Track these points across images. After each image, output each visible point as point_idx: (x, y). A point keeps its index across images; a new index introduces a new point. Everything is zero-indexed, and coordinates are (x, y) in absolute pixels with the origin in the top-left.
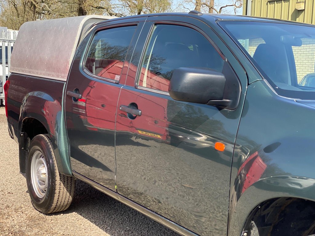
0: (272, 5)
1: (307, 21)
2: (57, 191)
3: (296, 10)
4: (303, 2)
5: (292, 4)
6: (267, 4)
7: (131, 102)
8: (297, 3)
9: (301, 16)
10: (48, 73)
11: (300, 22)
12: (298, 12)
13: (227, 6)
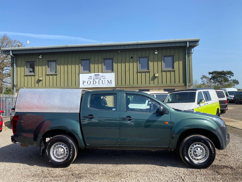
0: (27, 77)
3: (38, 79)
5: (36, 77)
9: (41, 82)
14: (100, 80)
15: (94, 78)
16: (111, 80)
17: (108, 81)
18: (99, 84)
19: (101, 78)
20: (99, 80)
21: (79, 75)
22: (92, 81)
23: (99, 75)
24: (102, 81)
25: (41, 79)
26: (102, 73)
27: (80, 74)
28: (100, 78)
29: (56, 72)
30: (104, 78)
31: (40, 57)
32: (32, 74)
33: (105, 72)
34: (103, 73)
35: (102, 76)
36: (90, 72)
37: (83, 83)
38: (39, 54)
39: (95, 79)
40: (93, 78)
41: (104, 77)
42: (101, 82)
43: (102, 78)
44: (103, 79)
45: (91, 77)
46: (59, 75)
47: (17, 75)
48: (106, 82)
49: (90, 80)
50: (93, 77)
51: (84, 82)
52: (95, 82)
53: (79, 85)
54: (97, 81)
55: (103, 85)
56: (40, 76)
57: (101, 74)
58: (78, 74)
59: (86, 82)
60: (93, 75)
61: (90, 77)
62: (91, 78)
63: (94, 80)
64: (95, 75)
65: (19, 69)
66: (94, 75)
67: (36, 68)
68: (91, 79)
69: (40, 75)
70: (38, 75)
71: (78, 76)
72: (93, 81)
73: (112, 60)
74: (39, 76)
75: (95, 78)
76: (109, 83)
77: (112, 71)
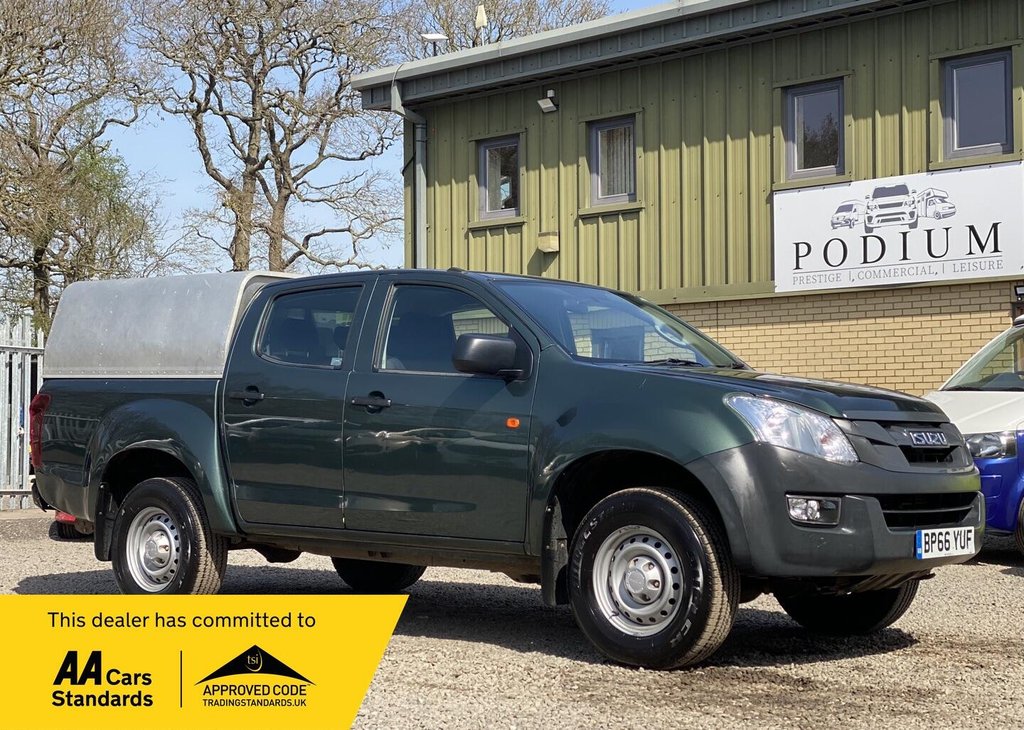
0: (480, 240)
1: (567, 276)
2: (201, 567)
3: (538, 251)
4: (554, 234)
5: (529, 237)
6: (467, 237)
7: (371, 391)
8: (540, 235)
9: (553, 267)
10: (168, 368)
11: (552, 277)
12: (545, 258)
13: (324, 232)
14: (913, 226)
15: (870, 219)
16: (995, 226)
17: (972, 228)
18: (905, 258)
19: (920, 209)
20: (906, 229)
21: (770, 200)
22: (853, 237)
23: (902, 190)
24: (929, 232)
25: (552, 244)
26: (928, 171)
27: (777, 197)
28: (912, 214)
29: (633, 197)
30: (940, 207)
31: (546, 104)
32: (508, 216)
33: (955, 162)
34: (937, 176)
35: (929, 200)
36: (843, 176)
37: (798, 257)
38: (537, 85)
39: (875, 220)
40: (861, 219)
41: (943, 200)
42: (917, 239)
43: (931, 210)
44: (938, 216)
45: (847, 208)
46: (653, 211)
47: (431, 229)
48: (961, 240)
49: (843, 233)
50: (862, 209)
51: (803, 249)
52: (874, 247)
53: (773, 279)
54: (891, 233)
55: (936, 266)
56: (548, 227)
57: (917, 182)
58: (764, 196)
59: (818, 251)
60: (859, 191)
61: (842, 209)
62: (847, 215)
63: (869, 230)
64: (879, 193)
65: (441, 191)
66: (871, 193)
67: (528, 179)
68: (849, 223)
69: (548, 223)
70: (534, 224)
71: (764, 207)
72: (865, 238)
73: (1005, 59)
74: (544, 230)
75: (874, 214)
76: (982, 248)
77: (1004, 152)
